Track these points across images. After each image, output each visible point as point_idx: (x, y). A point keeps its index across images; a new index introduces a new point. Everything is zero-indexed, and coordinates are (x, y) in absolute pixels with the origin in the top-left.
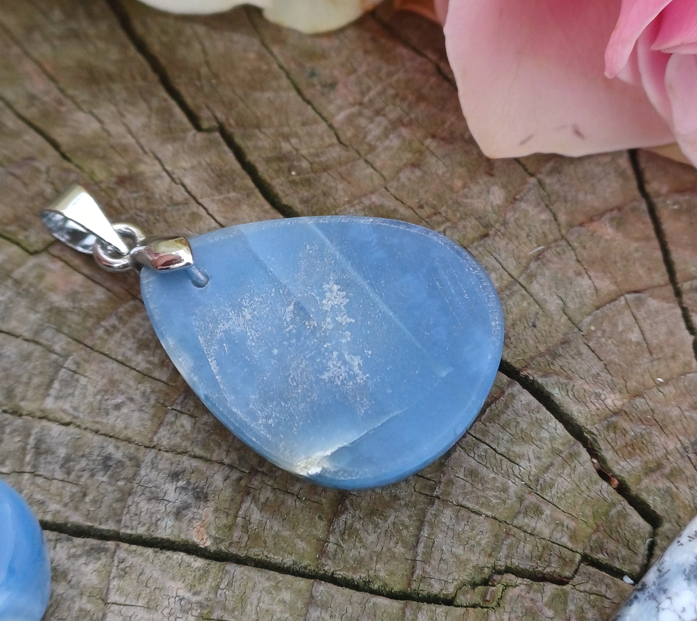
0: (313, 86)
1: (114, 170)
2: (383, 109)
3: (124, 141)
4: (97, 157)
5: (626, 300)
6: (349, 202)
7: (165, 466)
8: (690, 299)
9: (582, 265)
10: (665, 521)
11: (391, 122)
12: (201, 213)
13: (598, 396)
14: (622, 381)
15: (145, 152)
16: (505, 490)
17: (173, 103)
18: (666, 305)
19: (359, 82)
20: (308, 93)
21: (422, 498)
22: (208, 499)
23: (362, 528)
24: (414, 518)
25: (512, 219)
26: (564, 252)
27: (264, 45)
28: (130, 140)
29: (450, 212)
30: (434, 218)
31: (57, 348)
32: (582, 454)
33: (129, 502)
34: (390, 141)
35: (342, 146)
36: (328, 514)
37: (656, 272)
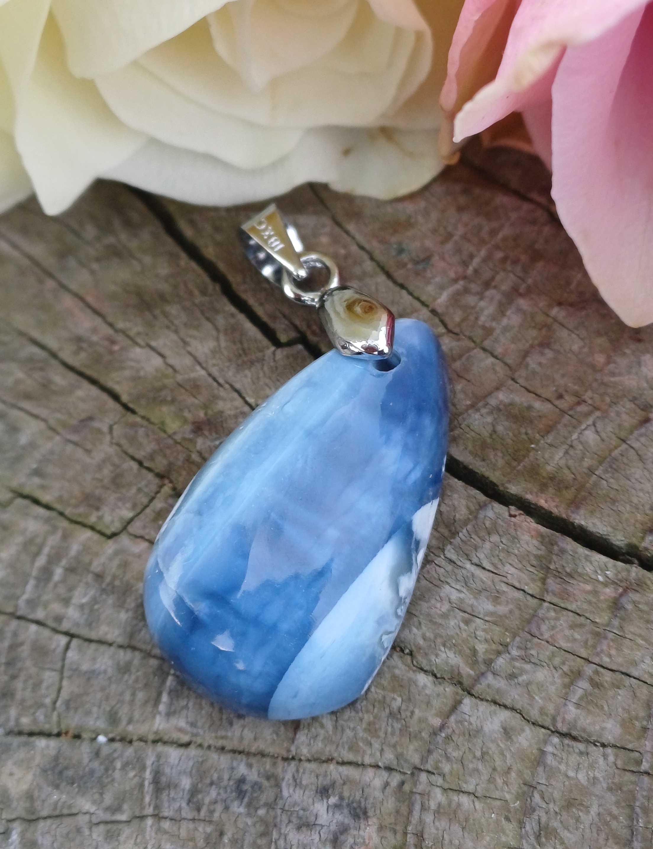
0: (404, 265)
1: (186, 414)
2: (493, 279)
3: (193, 375)
4: (164, 402)
6: (472, 406)
7: (309, 781)
11: (504, 294)
15: (220, 385)
17: (241, 317)
20: (399, 275)
21: (628, 777)
22: (368, 814)
24: (623, 804)
27: (338, 224)
28: (200, 373)
29: (597, 397)
30: (580, 409)
33: (275, 835)
34: (509, 319)
35: (451, 335)
36: (515, 812)
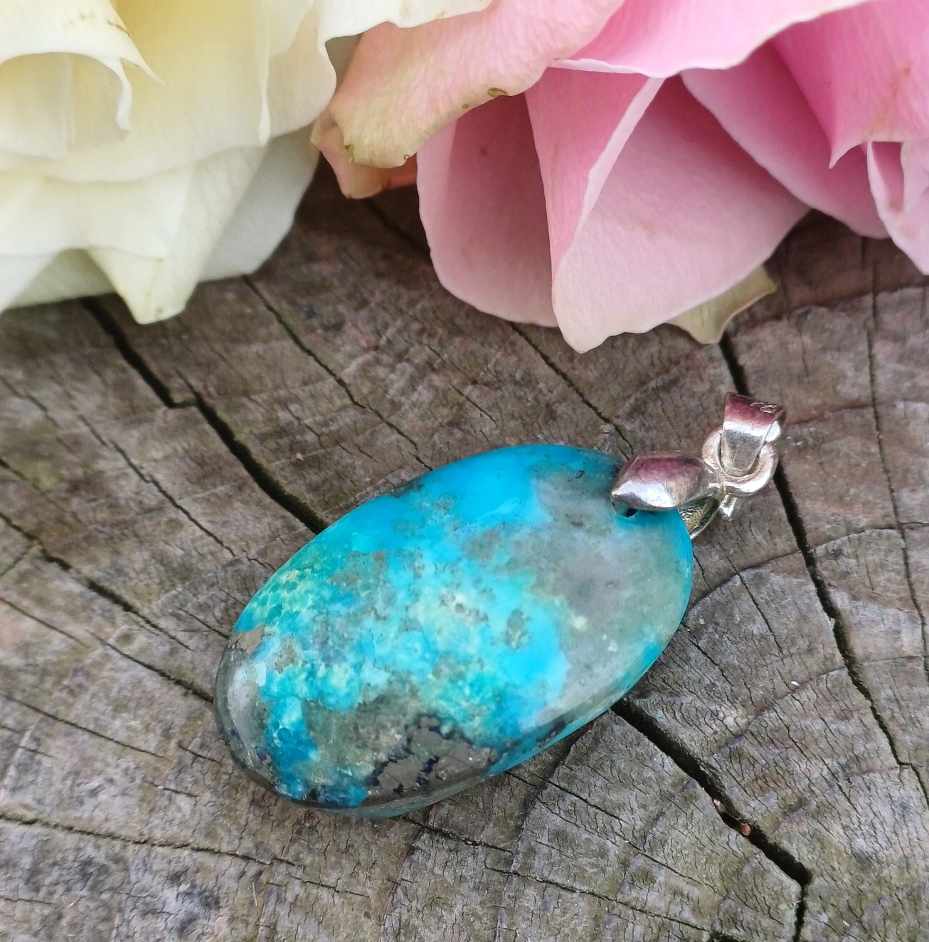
0: (313, 329)
1: (65, 472)
2: (407, 351)
3: (75, 431)
4: (42, 457)
5: (742, 579)
7: (160, 867)
8: (826, 569)
10: (814, 876)
11: (417, 368)
12: (181, 519)
13: (715, 715)
14: (745, 691)
15: (103, 443)
16: (603, 854)
17: (134, 374)
18: (795, 581)
19: (373, 319)
20: (307, 340)
21: (496, 876)
22: (221, 904)
23: (421, 924)
24: (489, 905)
27: (247, 281)
28: (83, 429)
31: (10, 722)
32: (700, 796)
33: (117, 921)
34: (420, 394)
35: (357, 407)
36: (376, 909)
37: (780, 536)
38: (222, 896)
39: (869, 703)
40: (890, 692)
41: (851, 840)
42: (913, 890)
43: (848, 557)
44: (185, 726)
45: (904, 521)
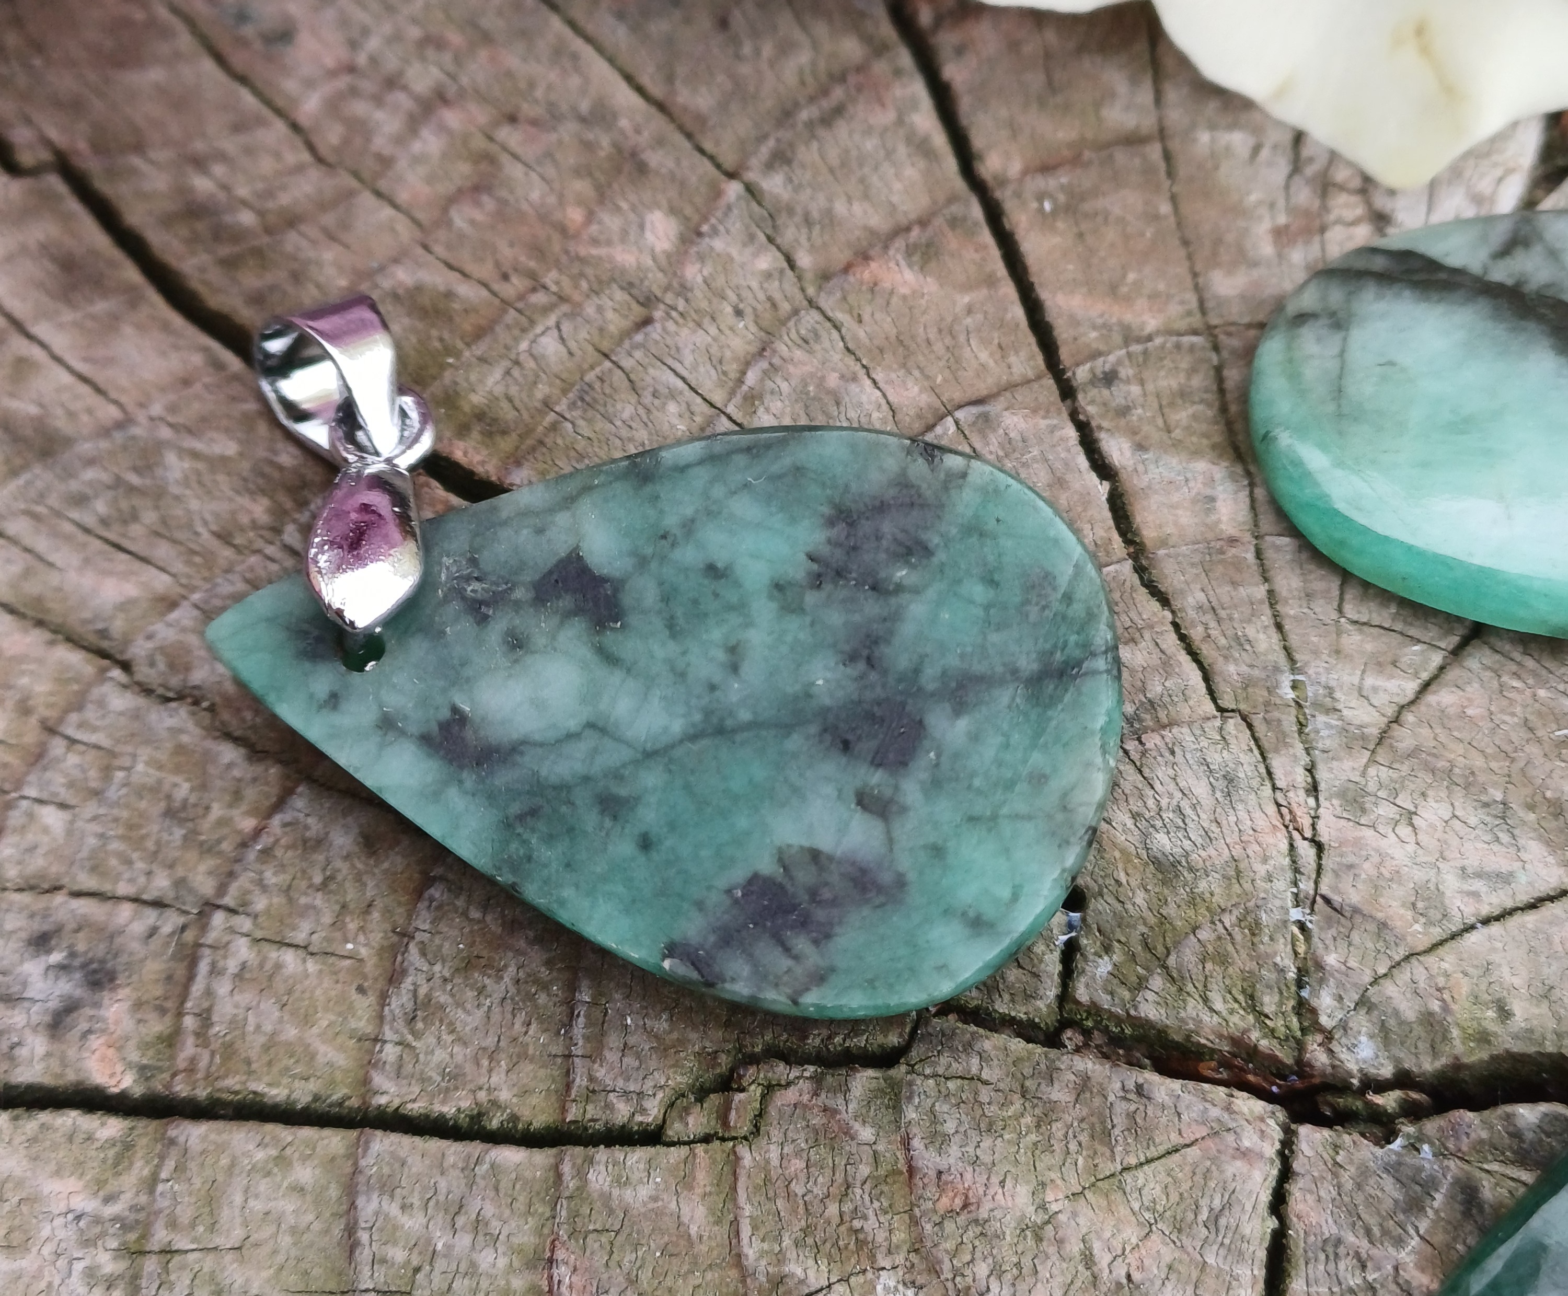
0: (247, 44)
2: (400, 74)
5: (957, 423)
7: (17, 924)
8: (1092, 402)
9: (858, 360)
10: (1089, 896)
11: (418, 99)
12: (36, 358)
18: (1043, 423)
19: (344, 22)
20: (238, 59)
22: (118, 982)
23: (450, 1000)
24: (560, 966)
25: (699, 279)
26: (817, 336)
29: (566, 282)
30: (535, 299)
34: (424, 143)
35: (322, 166)
36: (376, 979)
37: (1017, 352)
38: (120, 968)
39: (1168, 615)
40: (1201, 596)
41: (1145, 835)
42: (1247, 911)
43: (1128, 381)
44: (51, 694)
45: (1214, 321)
